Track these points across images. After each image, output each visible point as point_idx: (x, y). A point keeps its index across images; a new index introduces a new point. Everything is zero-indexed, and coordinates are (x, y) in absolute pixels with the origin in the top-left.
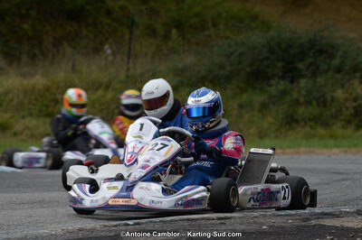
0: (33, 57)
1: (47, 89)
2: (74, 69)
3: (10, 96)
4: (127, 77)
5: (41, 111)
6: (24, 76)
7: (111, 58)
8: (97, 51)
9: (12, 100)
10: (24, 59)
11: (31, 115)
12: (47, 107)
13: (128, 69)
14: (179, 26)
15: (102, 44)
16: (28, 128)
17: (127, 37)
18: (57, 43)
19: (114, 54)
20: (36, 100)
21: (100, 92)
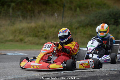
0: (31, 17)
1: (36, 27)
2: (45, 21)
3: (23, 30)
4: (62, 24)
5: (33, 35)
6: (28, 23)
7: (57, 17)
8: (53, 15)
9: (24, 31)
10: (28, 17)
11: (30, 36)
12: (36, 33)
13: (62, 21)
14: (80, 7)
15: (54, 13)
16: (29, 40)
17: (62, 10)
18: (39, 12)
19: (58, 16)
20: (32, 31)
21: (53, 29)
